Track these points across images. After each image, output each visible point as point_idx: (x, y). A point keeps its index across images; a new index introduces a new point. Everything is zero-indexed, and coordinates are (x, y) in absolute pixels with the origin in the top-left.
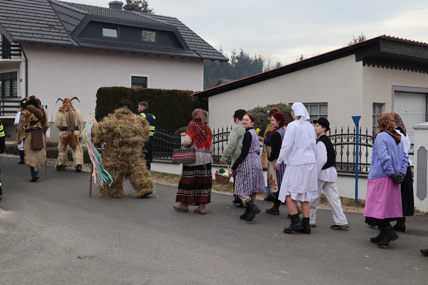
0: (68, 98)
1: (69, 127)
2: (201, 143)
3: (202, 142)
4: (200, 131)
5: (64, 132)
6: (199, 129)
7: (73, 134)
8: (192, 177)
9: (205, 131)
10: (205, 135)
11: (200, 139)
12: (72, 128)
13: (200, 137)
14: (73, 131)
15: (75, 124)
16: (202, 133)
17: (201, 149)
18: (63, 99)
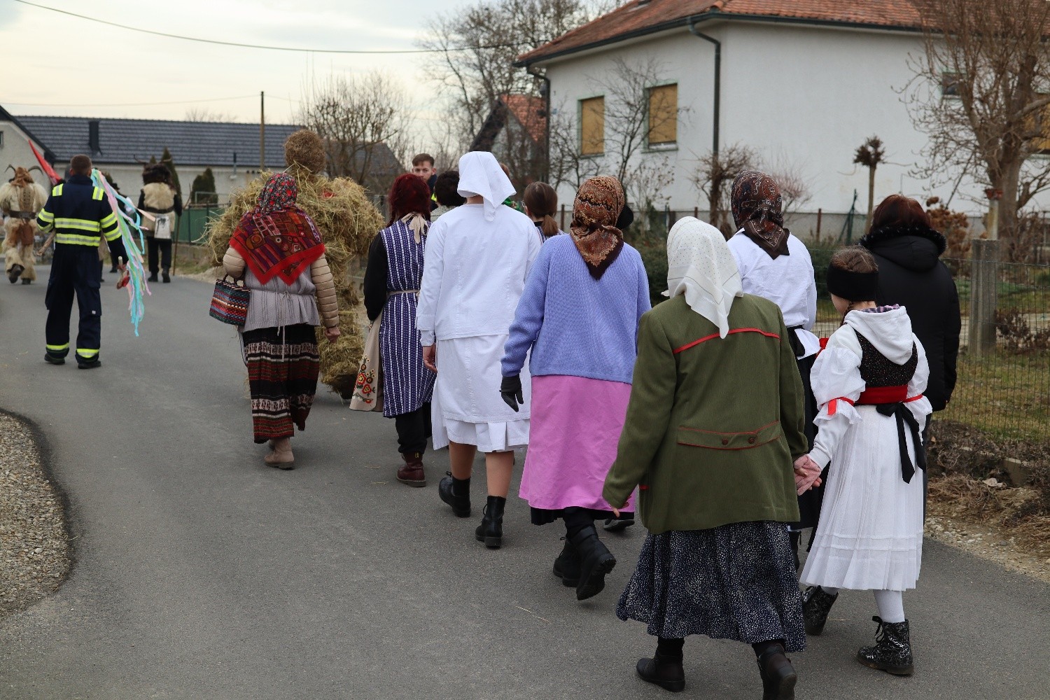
0: (23, 167)
1: (23, 212)
2: (268, 267)
3: (271, 264)
4: (266, 233)
5: (14, 219)
6: (262, 228)
7: (27, 224)
8: (258, 358)
9: (281, 231)
10: (282, 242)
11: (265, 257)
12: (27, 216)
13: (264, 250)
14: (28, 220)
15: (32, 208)
16: (269, 240)
17: (271, 284)
18: (16, 168)
